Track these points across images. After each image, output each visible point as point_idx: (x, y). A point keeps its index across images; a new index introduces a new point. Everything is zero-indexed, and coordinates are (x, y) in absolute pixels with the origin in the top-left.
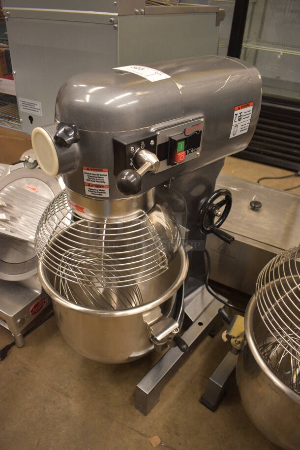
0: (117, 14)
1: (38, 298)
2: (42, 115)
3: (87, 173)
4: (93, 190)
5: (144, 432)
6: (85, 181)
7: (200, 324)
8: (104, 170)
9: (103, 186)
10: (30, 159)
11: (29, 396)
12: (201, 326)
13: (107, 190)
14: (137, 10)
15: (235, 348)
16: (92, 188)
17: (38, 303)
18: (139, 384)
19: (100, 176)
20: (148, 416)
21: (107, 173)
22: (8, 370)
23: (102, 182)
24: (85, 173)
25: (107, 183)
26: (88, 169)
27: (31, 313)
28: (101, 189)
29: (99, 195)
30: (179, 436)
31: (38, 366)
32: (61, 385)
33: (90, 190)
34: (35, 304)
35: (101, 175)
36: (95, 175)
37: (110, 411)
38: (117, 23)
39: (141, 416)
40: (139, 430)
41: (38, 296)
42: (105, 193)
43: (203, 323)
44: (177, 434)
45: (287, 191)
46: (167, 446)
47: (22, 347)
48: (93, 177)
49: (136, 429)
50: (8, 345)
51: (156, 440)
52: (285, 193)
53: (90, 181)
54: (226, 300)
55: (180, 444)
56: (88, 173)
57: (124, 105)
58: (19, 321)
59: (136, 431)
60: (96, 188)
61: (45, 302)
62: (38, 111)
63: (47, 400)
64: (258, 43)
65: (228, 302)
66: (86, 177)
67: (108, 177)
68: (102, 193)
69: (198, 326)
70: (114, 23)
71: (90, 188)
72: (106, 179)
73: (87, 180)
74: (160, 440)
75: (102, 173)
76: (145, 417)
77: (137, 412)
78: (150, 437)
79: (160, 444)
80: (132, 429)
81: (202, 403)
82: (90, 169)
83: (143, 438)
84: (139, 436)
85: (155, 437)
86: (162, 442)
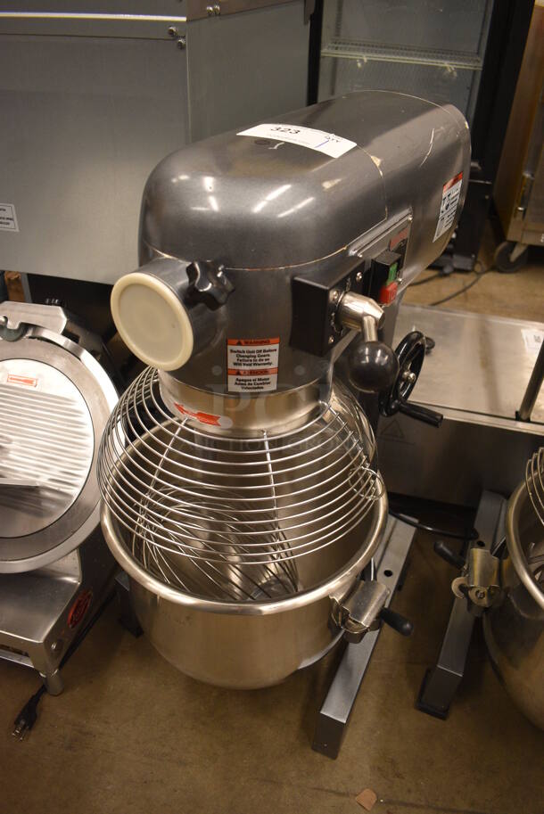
0: (184, 19)
1: (78, 593)
2: (17, 230)
3: (235, 352)
4: (245, 381)
5: (342, 789)
6: (231, 366)
7: (388, 573)
8: (271, 340)
9: (265, 372)
10: (9, 322)
11: (109, 783)
12: (390, 578)
13: (273, 378)
14: (211, 9)
15: (479, 607)
16: (244, 378)
17: (80, 602)
18: (323, 709)
19: (262, 354)
20: (339, 758)
21: (277, 346)
22: (50, 744)
23: (265, 364)
24: (232, 351)
25: (275, 364)
26: (239, 344)
27: (70, 626)
28: (263, 377)
29: (258, 388)
30: (403, 778)
31: (106, 723)
32: (164, 746)
33: (238, 383)
34: (75, 606)
35: (265, 351)
36: (253, 352)
37: (270, 768)
38: (184, 37)
39: (328, 762)
40: (333, 789)
41: (76, 589)
42: (269, 383)
43: (392, 570)
44: (399, 776)
45: (436, 307)
46: (389, 802)
47: (60, 694)
48: (248, 357)
49: (327, 788)
50: (33, 696)
51: (368, 797)
52: (435, 311)
53: (240, 364)
54: (416, 521)
55: (409, 791)
56: (238, 351)
57: (291, 211)
58: (54, 646)
59: (327, 791)
60: (252, 378)
61: (89, 597)
62: (8, 224)
63: (145, 782)
64: (336, 46)
65: (420, 523)
66: (232, 358)
67: (277, 352)
68: (264, 384)
69: (386, 577)
70: (178, 37)
71: (240, 377)
72: (274, 358)
73: (235, 364)
74: (374, 795)
75: (267, 347)
76: (335, 761)
77: (318, 756)
78: (356, 795)
79: (378, 801)
80: (319, 789)
81: (422, 709)
82: (242, 341)
83: (344, 800)
84: (337, 801)
85: (364, 793)
86: (379, 798)
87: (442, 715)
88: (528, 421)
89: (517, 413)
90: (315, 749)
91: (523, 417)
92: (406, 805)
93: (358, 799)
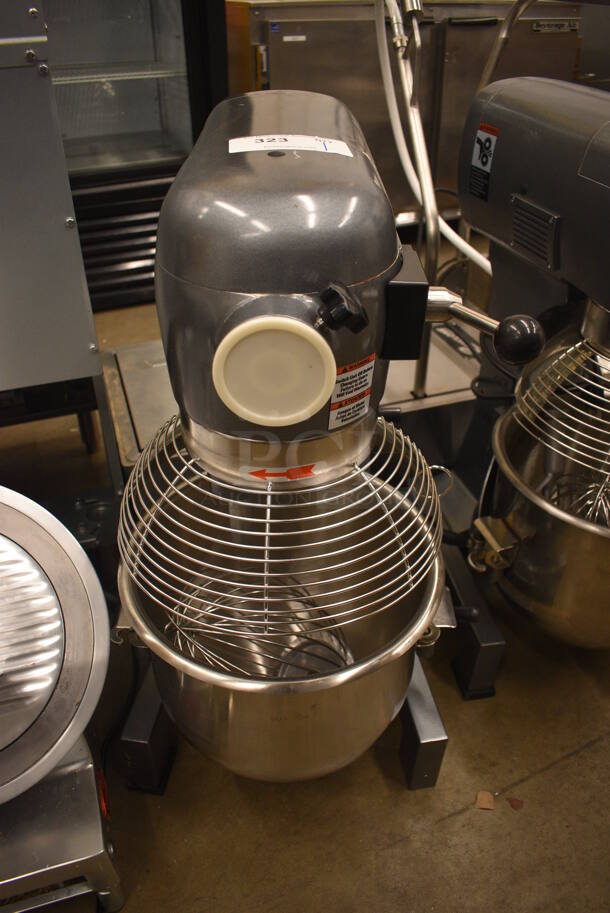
0: (44, 38)
1: (96, 777)
3: (340, 382)
5: (460, 807)
6: (334, 399)
8: (370, 358)
13: (367, 400)
17: (102, 786)
20: (438, 784)
21: (373, 364)
24: (337, 382)
25: (370, 383)
26: (345, 371)
30: (498, 764)
35: (365, 371)
36: (355, 376)
40: (452, 811)
41: (92, 773)
44: (493, 764)
46: (503, 791)
48: (350, 383)
49: (447, 814)
51: (485, 799)
55: (511, 771)
56: (343, 380)
59: (449, 816)
67: (373, 369)
70: (39, 62)
72: (370, 377)
73: (339, 395)
74: (488, 793)
75: (366, 367)
76: (434, 788)
77: (419, 793)
78: (475, 803)
79: (494, 796)
80: (442, 819)
81: (473, 697)
82: (348, 368)
83: (468, 813)
84: (462, 818)
85: (479, 797)
86: (493, 793)
87: (490, 693)
88: (425, 396)
89: (412, 393)
90: (410, 788)
91: (420, 395)
92: (516, 784)
93: (478, 805)
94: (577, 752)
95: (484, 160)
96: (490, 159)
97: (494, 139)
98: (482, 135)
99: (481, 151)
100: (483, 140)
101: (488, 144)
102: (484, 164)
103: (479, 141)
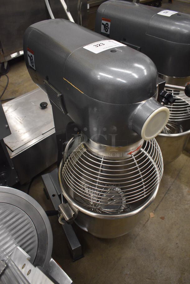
5: (147, 219)
40: (146, 222)
46: (155, 211)
51: (152, 215)
80: (144, 225)
83: (149, 220)
84: (149, 222)
85: (150, 214)
86: (153, 212)
93: (151, 217)
94: (167, 193)
95: (106, 30)
96: (109, 30)
97: (109, 23)
98: (104, 22)
99: (105, 27)
100: (105, 24)
101: (107, 25)
102: (107, 31)
103: (103, 24)
